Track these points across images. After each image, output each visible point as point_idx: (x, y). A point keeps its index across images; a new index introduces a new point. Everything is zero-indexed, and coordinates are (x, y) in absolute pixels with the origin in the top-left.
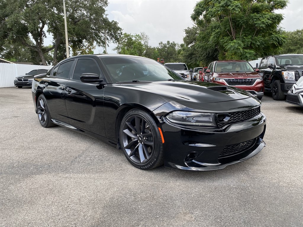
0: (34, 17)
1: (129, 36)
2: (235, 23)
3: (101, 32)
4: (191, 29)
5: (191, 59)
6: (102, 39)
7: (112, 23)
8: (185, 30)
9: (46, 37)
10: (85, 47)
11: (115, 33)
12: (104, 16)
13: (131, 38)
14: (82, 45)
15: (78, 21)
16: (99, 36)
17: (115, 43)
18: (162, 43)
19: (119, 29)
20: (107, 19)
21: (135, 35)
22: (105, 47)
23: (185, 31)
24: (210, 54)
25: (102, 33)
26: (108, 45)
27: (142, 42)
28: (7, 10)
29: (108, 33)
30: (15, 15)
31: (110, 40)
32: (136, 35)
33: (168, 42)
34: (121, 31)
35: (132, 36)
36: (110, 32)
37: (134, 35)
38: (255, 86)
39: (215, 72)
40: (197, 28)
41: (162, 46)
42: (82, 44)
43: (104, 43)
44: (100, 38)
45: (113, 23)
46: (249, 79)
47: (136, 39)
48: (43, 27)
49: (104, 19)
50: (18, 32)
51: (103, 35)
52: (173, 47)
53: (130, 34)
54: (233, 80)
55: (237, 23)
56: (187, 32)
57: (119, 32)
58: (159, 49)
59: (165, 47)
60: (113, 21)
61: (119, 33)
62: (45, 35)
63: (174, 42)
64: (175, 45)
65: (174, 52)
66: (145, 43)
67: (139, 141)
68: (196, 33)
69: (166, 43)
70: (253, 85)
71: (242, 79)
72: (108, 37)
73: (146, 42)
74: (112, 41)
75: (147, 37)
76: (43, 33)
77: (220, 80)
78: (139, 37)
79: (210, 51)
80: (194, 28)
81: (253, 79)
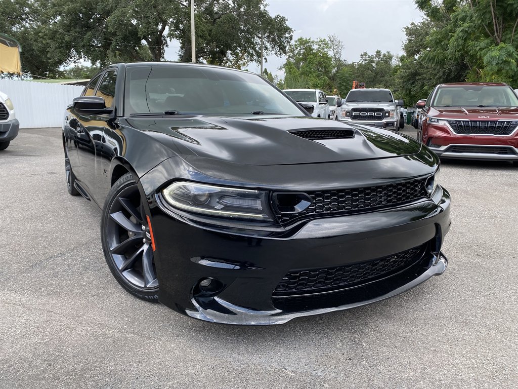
0: (147, 12)
1: (307, 42)
2: (505, 9)
3: (257, 36)
4: (419, 26)
5: (413, 83)
6: (257, 49)
7: (275, 19)
8: (405, 28)
9: (167, 46)
10: (231, 62)
11: (280, 37)
12: (262, 8)
13: (310, 47)
14: (225, 59)
15: (219, 18)
16: (252, 43)
17: (279, 55)
18: (365, 54)
19: (287, 30)
20: (266, 12)
21: (319, 40)
22: (261, 63)
23: (405, 30)
24: (453, 73)
25: (259, 37)
26: (266, 59)
27: (329, 52)
28: (109, 3)
29: (268, 37)
30: (120, 10)
31: (271, 49)
32: (321, 41)
33: (378, 52)
34: (291, 33)
35: (312, 42)
36: (272, 36)
37: (316, 40)
38: (515, 138)
39: (433, 106)
40: (429, 23)
41: (366, 60)
42: (226, 56)
43: (259, 55)
44: (254, 46)
45: (279, 19)
46: (502, 122)
47: (319, 48)
48: (163, 29)
49: (261, 13)
50: (125, 38)
51: (259, 41)
52: (386, 62)
53: (309, 39)
54: (467, 123)
55: (508, 10)
56: (410, 32)
57: (287, 35)
58: (360, 65)
59: (373, 62)
60: (278, 16)
61: (287, 38)
62: (166, 43)
63: (388, 52)
64: (390, 57)
65: (388, 71)
66: (335, 55)
67: (144, 240)
68: (427, 34)
69: (374, 54)
70: (511, 134)
71: (485, 122)
72: (268, 45)
73: (337, 52)
74: (273, 52)
75: (340, 44)
76: (162, 38)
77: (438, 122)
78: (324, 44)
79: (453, 69)
80: (423, 23)
81: (512, 121)
